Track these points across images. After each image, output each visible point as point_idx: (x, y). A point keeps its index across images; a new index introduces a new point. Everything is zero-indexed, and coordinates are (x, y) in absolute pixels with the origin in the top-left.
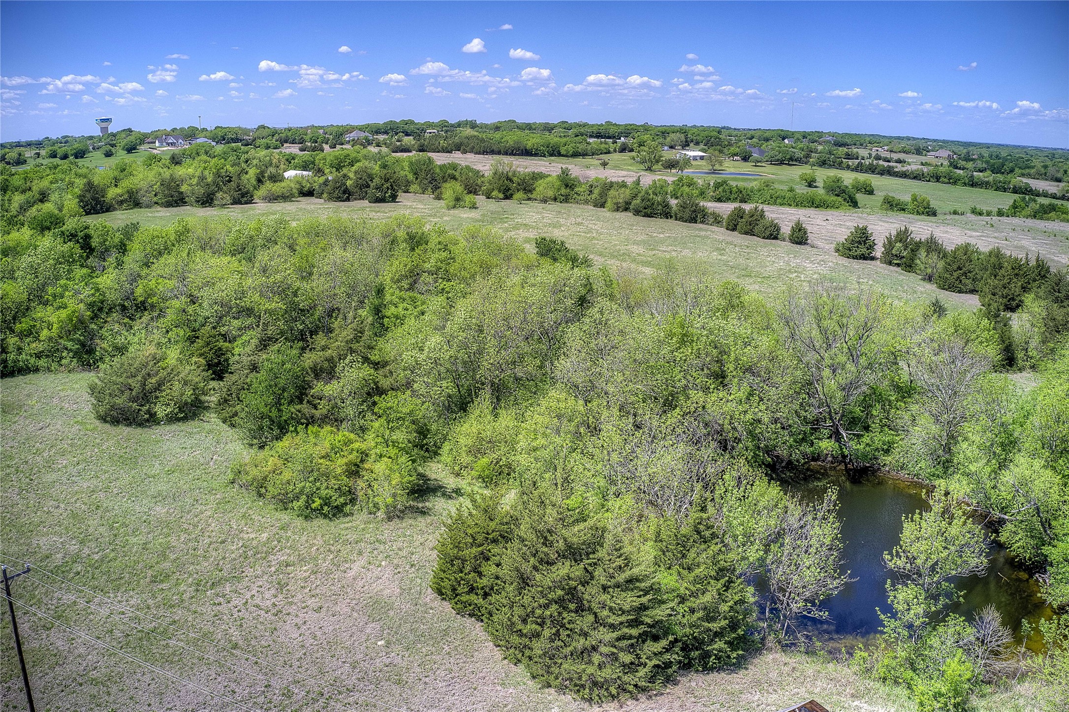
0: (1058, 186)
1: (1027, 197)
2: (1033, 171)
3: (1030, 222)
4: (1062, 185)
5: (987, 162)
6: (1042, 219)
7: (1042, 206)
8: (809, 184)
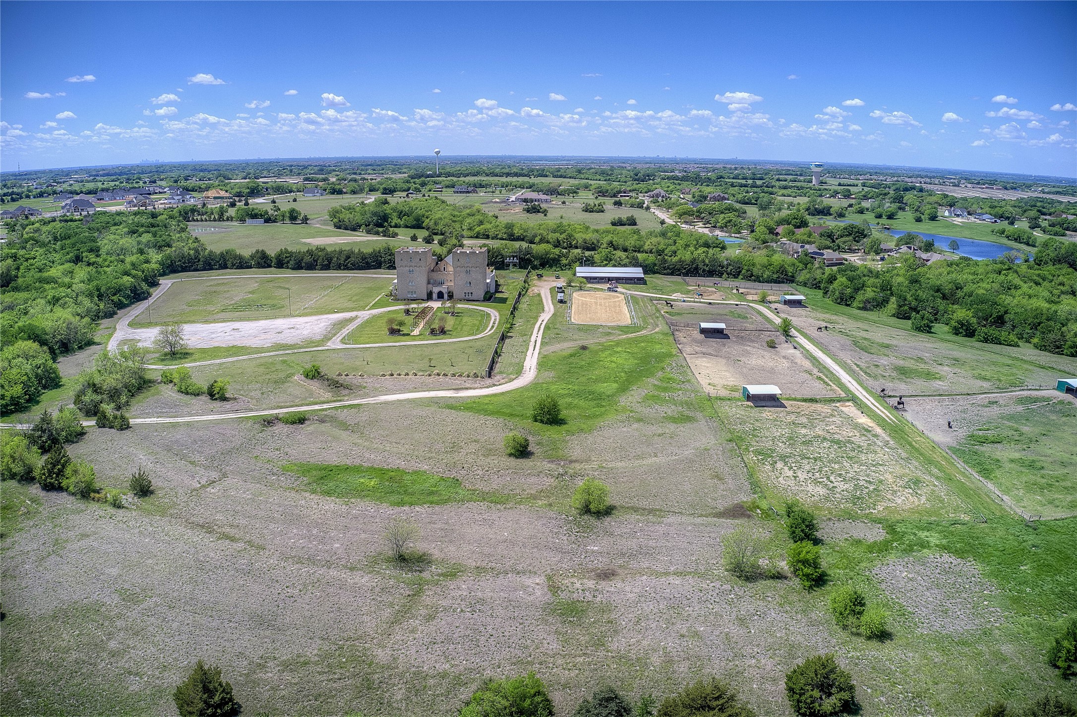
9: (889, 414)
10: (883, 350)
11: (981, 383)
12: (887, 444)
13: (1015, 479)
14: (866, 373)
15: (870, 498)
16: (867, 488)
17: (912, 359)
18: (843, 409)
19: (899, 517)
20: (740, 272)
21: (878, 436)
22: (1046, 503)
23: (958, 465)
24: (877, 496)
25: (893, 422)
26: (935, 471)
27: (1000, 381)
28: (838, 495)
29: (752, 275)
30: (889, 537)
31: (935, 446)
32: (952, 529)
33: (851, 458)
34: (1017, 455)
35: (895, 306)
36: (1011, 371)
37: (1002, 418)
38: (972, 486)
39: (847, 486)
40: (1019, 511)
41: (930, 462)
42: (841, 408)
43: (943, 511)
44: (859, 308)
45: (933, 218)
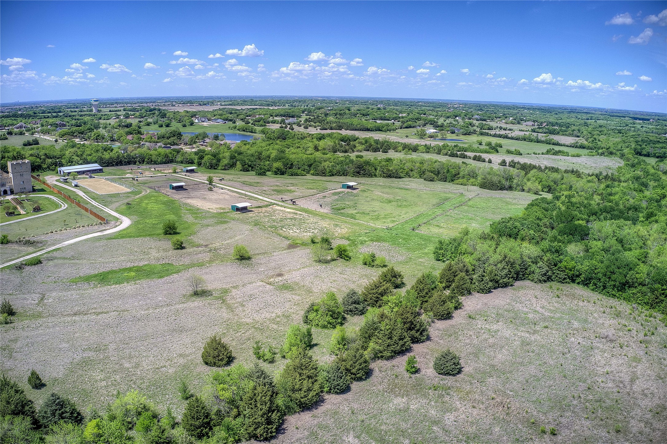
0: (574, 140)
2: (567, 133)
3: (550, 157)
6: (556, 155)
7: (558, 150)
8: (480, 144)
11: (312, 190)
14: (264, 194)
17: (274, 186)
18: (276, 208)
20: (144, 160)
21: (302, 214)
25: (300, 209)
27: (317, 188)
29: (152, 161)
30: (351, 242)
31: (326, 214)
35: (241, 166)
36: (317, 185)
37: (335, 201)
42: (274, 208)
44: (222, 170)
45: (192, 124)
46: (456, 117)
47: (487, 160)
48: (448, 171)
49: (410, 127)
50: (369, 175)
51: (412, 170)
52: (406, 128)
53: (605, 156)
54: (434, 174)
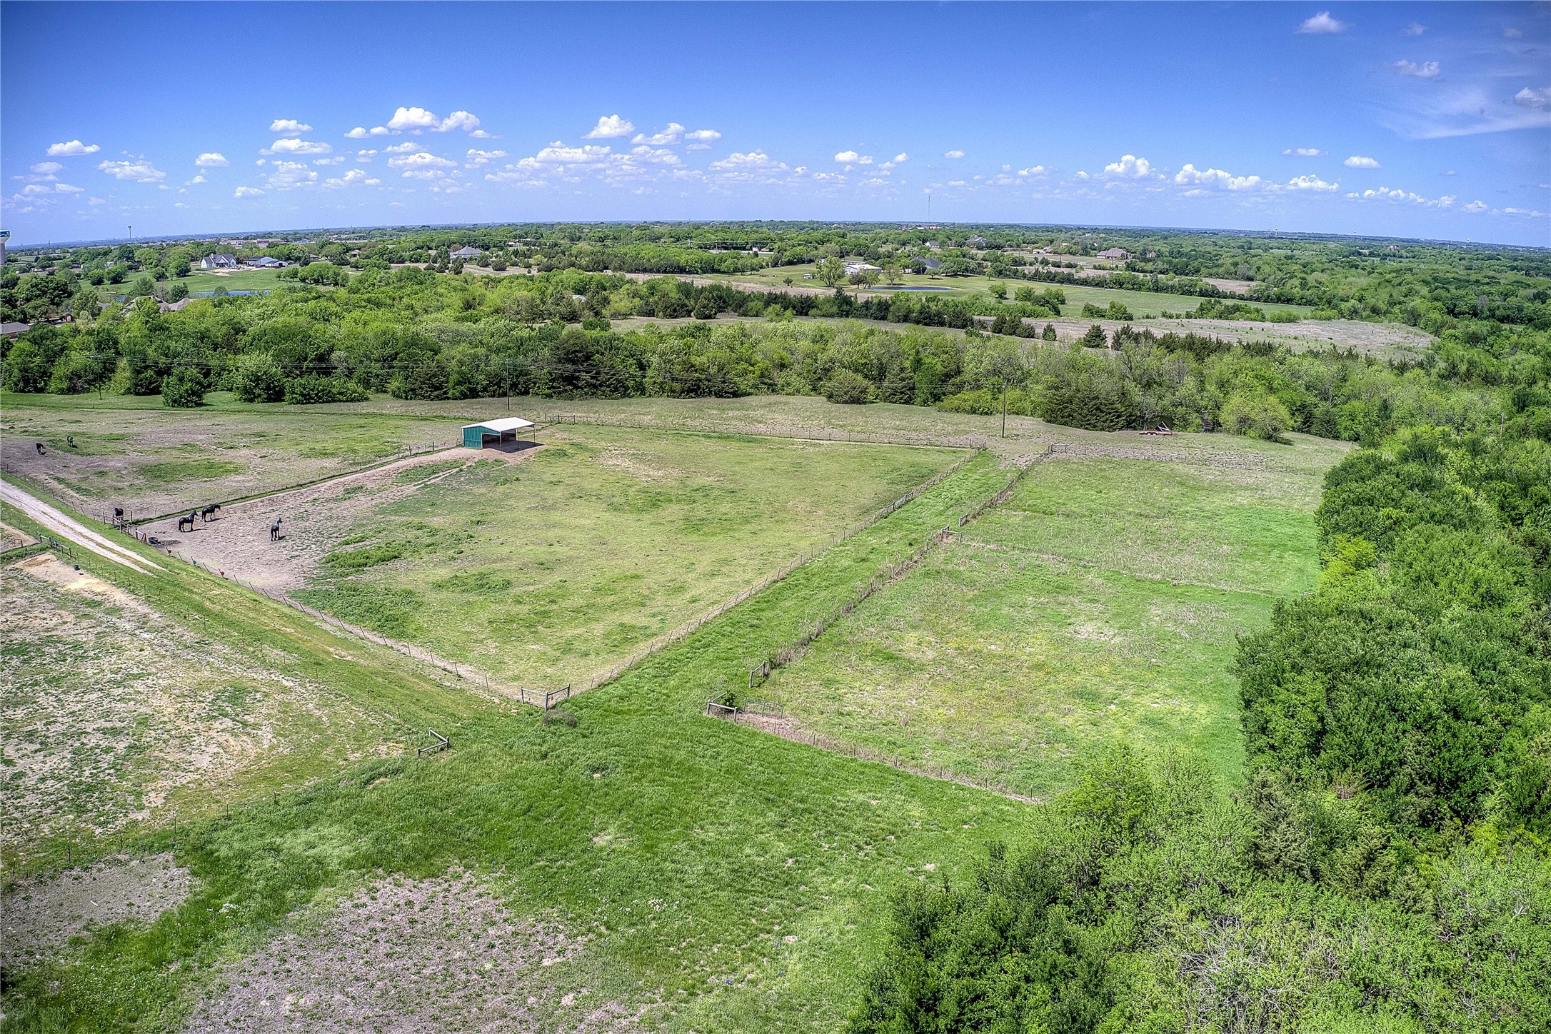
0: (1249, 286)
1: (1213, 300)
2: (1221, 270)
3: (1216, 322)
4: (1253, 284)
5: (1169, 263)
6: (1227, 319)
7: (1227, 307)
8: (1001, 297)
9: (139, 558)
10: (111, 445)
11: (318, 462)
12: (143, 622)
13: (462, 621)
14: (78, 490)
15: (121, 778)
16: (108, 750)
17: (174, 448)
18: (33, 570)
19: (213, 812)
21: (120, 609)
22: (558, 654)
23: (325, 627)
24: (141, 764)
25: (151, 570)
26: (275, 654)
27: (354, 452)
28: (31, 798)
30: (202, 885)
31: (258, 598)
32: (370, 796)
33: (54, 681)
34: (443, 573)
35: (128, 374)
36: (369, 433)
37: (383, 512)
38: (376, 665)
39: (52, 761)
40: (512, 691)
41: (258, 637)
42: (27, 570)
43: (327, 754)
44: (62, 392)
45: (183, 272)
46: (924, 241)
47: (1040, 331)
48: (918, 363)
49: (801, 261)
50: (616, 389)
51: (782, 366)
52: (790, 263)
53: (1362, 319)
54: (866, 377)
